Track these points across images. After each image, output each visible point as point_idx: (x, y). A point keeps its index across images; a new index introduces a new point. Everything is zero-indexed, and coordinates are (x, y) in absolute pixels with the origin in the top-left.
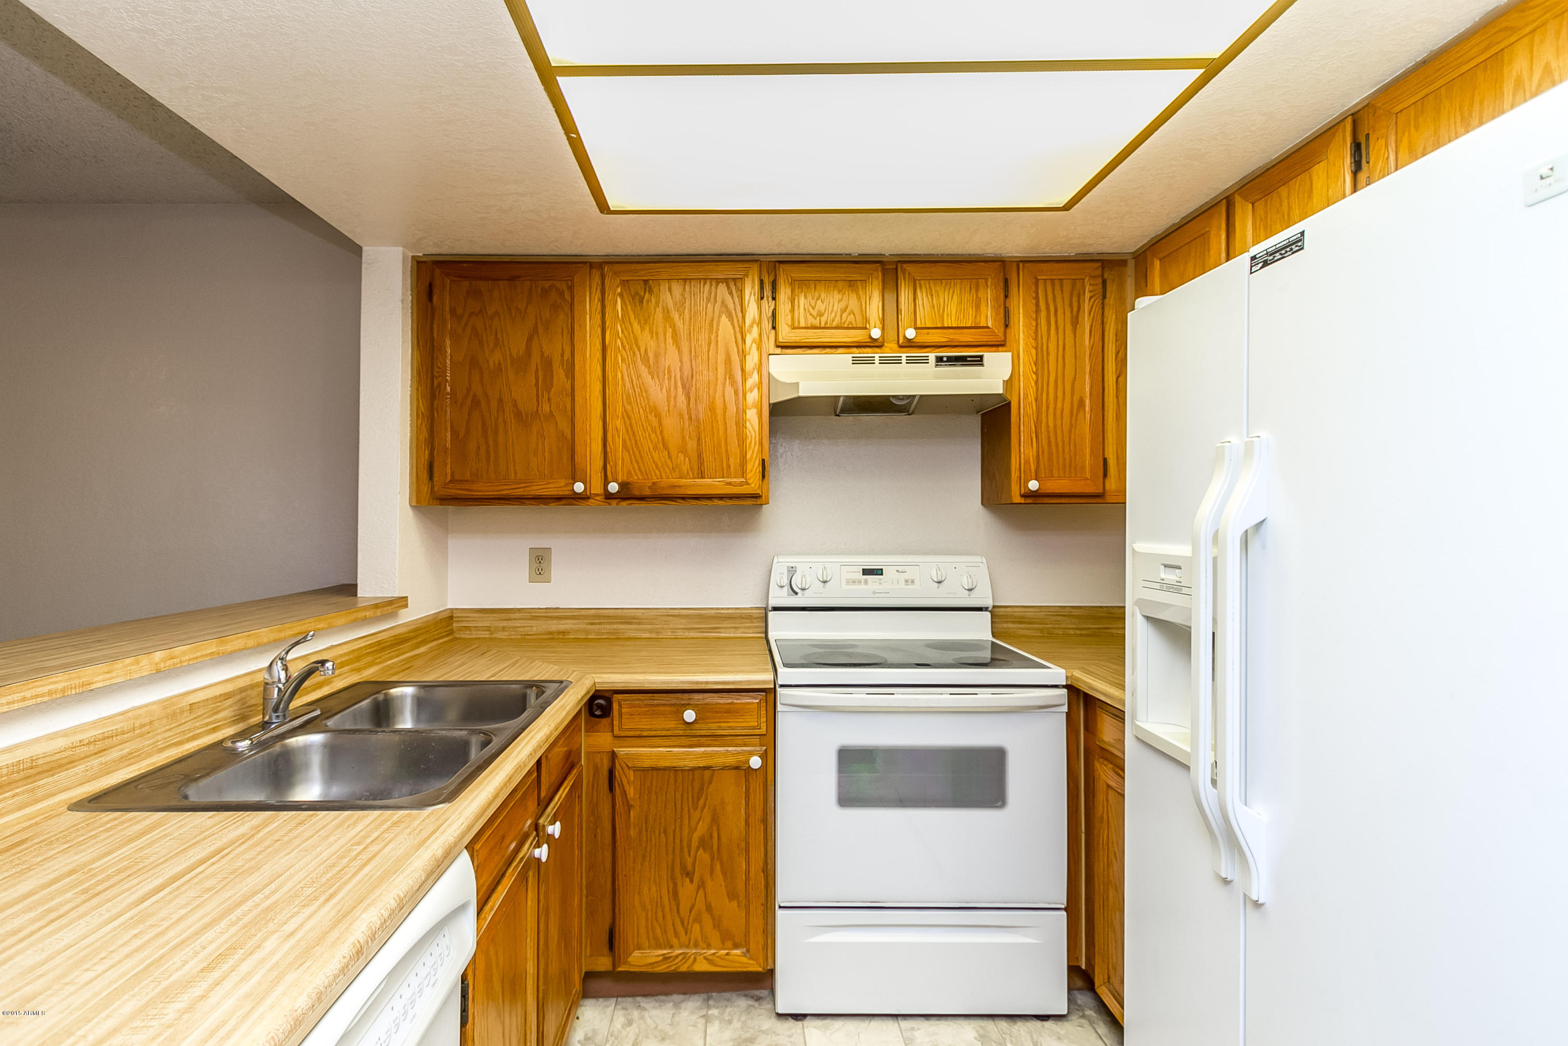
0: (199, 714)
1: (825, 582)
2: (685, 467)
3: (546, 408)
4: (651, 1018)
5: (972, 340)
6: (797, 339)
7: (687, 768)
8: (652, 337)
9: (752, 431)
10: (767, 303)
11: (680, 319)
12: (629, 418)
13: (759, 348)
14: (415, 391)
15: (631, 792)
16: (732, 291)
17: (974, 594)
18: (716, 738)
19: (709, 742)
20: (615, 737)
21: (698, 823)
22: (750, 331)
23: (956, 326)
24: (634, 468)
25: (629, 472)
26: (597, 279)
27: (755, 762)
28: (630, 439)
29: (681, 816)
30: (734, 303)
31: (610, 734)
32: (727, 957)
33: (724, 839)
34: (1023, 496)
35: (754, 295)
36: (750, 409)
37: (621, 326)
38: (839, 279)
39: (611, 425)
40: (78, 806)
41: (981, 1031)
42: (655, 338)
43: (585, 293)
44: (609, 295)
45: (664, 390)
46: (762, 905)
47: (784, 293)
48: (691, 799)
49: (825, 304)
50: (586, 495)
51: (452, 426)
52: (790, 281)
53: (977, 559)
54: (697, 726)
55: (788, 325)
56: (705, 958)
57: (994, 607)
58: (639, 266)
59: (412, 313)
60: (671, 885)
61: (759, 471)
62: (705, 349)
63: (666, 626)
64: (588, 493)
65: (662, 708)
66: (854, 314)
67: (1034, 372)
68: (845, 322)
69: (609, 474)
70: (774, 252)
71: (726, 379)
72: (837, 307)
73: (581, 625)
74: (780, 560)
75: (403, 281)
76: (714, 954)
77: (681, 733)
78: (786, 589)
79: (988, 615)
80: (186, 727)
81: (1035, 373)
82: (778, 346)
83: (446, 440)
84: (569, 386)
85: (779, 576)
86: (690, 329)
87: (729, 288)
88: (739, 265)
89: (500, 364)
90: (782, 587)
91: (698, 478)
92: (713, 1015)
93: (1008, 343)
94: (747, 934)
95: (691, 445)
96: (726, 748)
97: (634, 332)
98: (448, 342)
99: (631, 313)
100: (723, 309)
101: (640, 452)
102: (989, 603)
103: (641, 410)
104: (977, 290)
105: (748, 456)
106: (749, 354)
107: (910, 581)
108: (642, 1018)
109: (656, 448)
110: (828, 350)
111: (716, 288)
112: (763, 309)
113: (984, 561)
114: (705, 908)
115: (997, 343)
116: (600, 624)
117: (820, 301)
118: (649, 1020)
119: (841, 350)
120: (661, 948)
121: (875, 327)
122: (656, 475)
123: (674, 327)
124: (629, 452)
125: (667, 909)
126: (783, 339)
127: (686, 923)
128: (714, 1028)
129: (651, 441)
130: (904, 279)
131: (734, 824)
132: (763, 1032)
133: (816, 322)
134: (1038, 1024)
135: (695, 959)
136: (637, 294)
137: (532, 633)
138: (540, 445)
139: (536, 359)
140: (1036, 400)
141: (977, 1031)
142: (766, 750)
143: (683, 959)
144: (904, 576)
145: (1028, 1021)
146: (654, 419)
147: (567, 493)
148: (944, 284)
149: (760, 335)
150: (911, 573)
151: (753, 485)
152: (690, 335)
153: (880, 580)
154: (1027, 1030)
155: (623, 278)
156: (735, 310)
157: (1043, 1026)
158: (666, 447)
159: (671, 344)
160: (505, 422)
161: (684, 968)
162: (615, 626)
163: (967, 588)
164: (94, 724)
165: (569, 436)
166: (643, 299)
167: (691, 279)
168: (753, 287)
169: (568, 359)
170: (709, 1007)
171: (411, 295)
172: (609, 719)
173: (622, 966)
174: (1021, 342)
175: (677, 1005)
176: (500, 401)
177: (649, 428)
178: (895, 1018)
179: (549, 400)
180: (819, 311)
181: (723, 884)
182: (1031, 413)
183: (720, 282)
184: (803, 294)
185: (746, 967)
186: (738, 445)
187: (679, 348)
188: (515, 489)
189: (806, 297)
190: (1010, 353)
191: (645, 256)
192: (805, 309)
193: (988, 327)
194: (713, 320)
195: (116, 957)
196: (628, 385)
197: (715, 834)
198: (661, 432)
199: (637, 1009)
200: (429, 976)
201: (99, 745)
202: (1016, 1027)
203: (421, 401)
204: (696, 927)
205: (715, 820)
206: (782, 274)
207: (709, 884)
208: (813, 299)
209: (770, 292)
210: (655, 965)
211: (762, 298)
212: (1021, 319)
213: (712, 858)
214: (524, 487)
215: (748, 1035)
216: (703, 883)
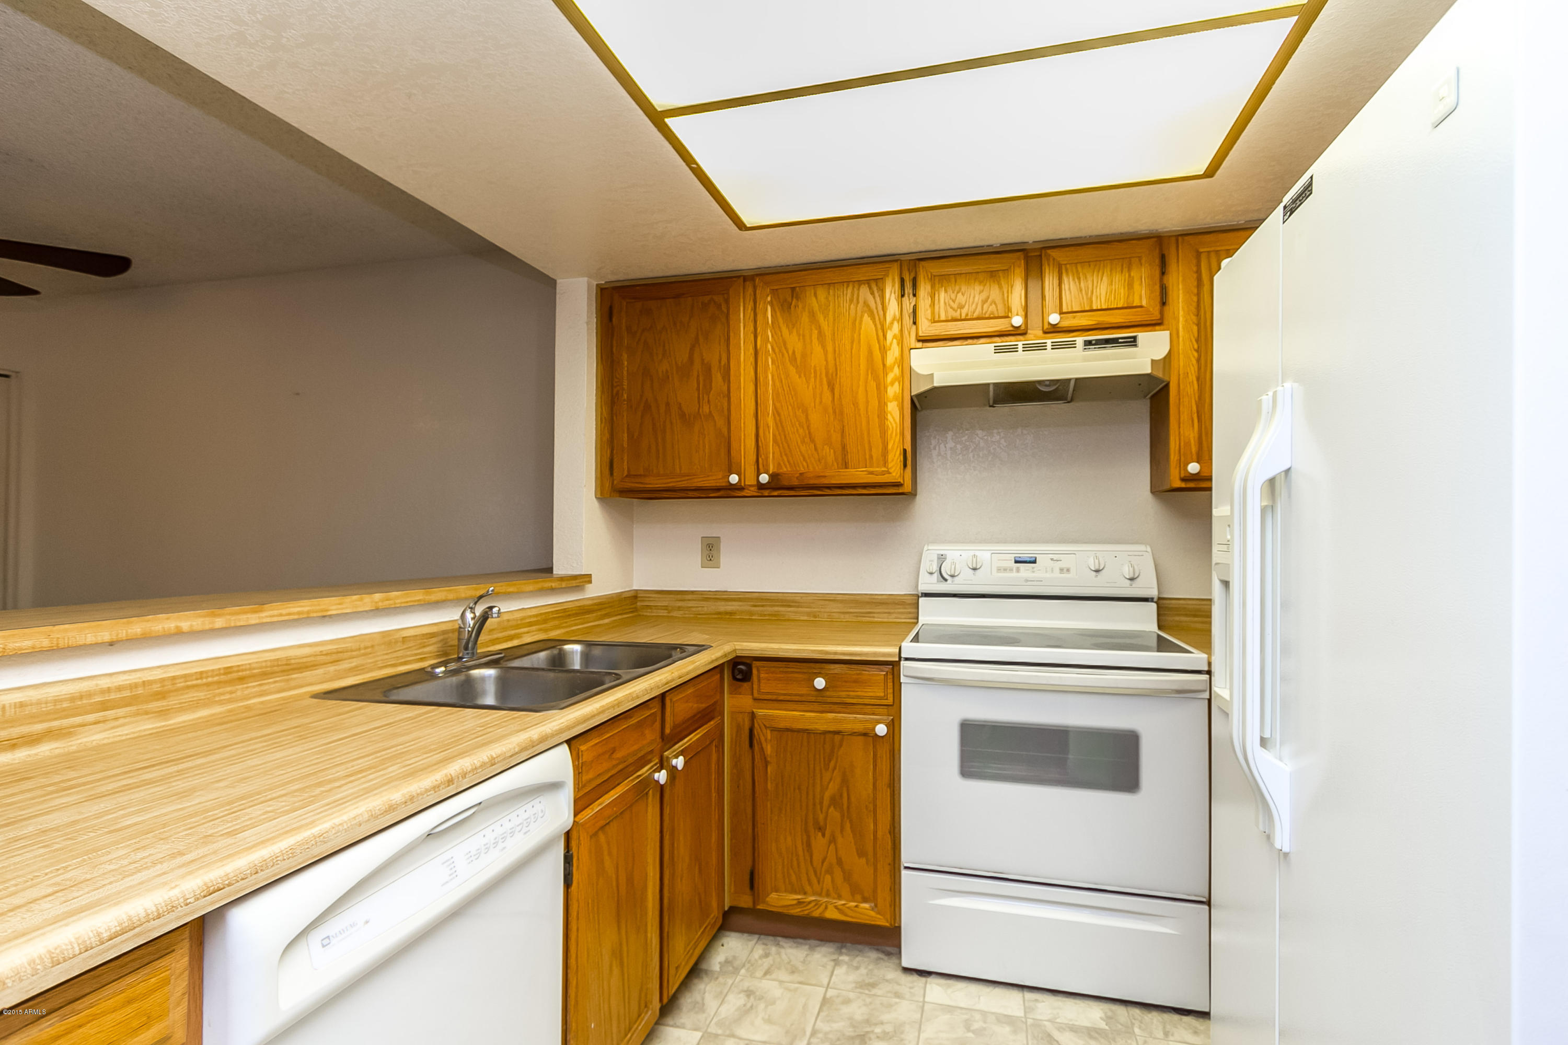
0: (410, 645)
1: (975, 569)
2: (831, 458)
3: (706, 409)
4: (786, 954)
5: (1123, 321)
6: (937, 332)
7: (819, 732)
8: (799, 339)
9: (893, 423)
10: (908, 301)
11: (824, 320)
12: (779, 415)
13: (901, 343)
14: (600, 400)
15: (769, 750)
16: (873, 292)
17: (1137, 583)
18: (845, 706)
19: (839, 709)
20: (755, 699)
21: (829, 783)
22: (890, 328)
23: (1106, 307)
24: (783, 460)
25: (779, 464)
26: (750, 291)
27: (881, 729)
28: (780, 434)
29: (814, 776)
30: (876, 303)
31: (751, 697)
32: (856, 909)
33: (853, 799)
34: (1183, 480)
35: (895, 293)
36: (891, 402)
37: (771, 331)
38: (979, 270)
39: (762, 422)
40: (316, 696)
41: (1110, 1014)
42: (802, 340)
43: (739, 302)
44: (759, 305)
45: (811, 387)
46: (889, 864)
47: (924, 289)
48: (822, 760)
49: (965, 297)
50: (741, 486)
51: (628, 429)
52: (930, 277)
53: (1142, 548)
54: (828, 693)
55: (927, 319)
56: (836, 907)
57: (1159, 598)
58: (785, 276)
59: (597, 333)
60: (805, 837)
61: (900, 461)
62: (848, 347)
63: (822, 610)
64: (743, 484)
65: (796, 675)
66: (995, 304)
67: (1195, 350)
68: (986, 312)
69: (761, 466)
70: (914, 250)
71: (868, 375)
72: (978, 298)
73: (746, 607)
74: (930, 548)
75: (588, 306)
76: (844, 905)
77: (813, 699)
78: (936, 576)
79: (1153, 606)
80: (399, 654)
81: (1197, 351)
82: (919, 341)
83: (623, 441)
84: (725, 388)
85: (929, 562)
86: (834, 330)
87: (870, 288)
88: (881, 266)
89: (667, 371)
90: (931, 573)
91: (842, 469)
92: (842, 960)
93: (1166, 322)
94: (875, 891)
95: (836, 437)
96: (855, 716)
97: (783, 336)
98: (625, 356)
99: (781, 320)
100: (865, 309)
101: (789, 446)
102: (1154, 593)
103: (790, 408)
104: (1129, 270)
105: (890, 447)
106: (890, 349)
107: (1065, 570)
108: (779, 953)
109: (803, 442)
110: (970, 341)
111: (859, 289)
112: (904, 306)
113: (1149, 549)
114: (835, 861)
115: (1153, 322)
116: (763, 606)
117: (960, 294)
118: (784, 956)
119: (982, 340)
120: (796, 893)
121: (1017, 315)
122: (804, 467)
123: (819, 328)
124: (779, 447)
125: (801, 858)
126: (923, 333)
127: (818, 872)
128: (840, 971)
129: (799, 435)
130: (1049, 265)
131: (863, 785)
132: (887, 981)
133: (956, 315)
134: (1176, 1017)
135: (826, 908)
136: (785, 300)
137: (703, 613)
138: (701, 442)
139: (697, 366)
140: (1198, 379)
141: (1105, 1013)
142: (893, 719)
143: (815, 905)
144: (1058, 565)
145: (1164, 1012)
146: (802, 415)
147: (724, 484)
148: (1092, 266)
149: (901, 331)
150: (1067, 561)
151: (894, 474)
152: (834, 335)
153: (1033, 568)
154: (1161, 1020)
155: (772, 288)
156: (877, 308)
157: (1181, 1020)
158: (812, 440)
159: (817, 345)
160: (671, 423)
161: (816, 914)
162: (776, 609)
163: (1128, 577)
164: (332, 642)
165: (726, 433)
166: (791, 304)
167: (834, 283)
168: (893, 286)
169: (725, 364)
170: (841, 954)
171: (596, 317)
172: (749, 683)
173: (761, 905)
174: (1181, 319)
175: (812, 948)
176: (668, 404)
177: (797, 423)
178: (1020, 989)
179: (709, 401)
180: (959, 303)
181: (853, 841)
182: (1192, 392)
183: (861, 284)
184: (943, 288)
185: (874, 921)
186: (881, 437)
187: (824, 347)
188: (680, 481)
189: (946, 291)
190: (1168, 332)
191: (793, 265)
192: (945, 303)
193: (1141, 307)
194: (855, 320)
195: (301, 766)
196: (778, 384)
197: (845, 795)
198: (808, 427)
199: (776, 946)
200: (521, 826)
201: (334, 657)
202: (1150, 1016)
203: (604, 408)
204: (828, 878)
205: (845, 781)
206: (921, 271)
207: (840, 840)
208: (953, 292)
209: (911, 289)
210: (791, 908)
211: (903, 296)
212: (1181, 296)
213: (843, 816)
214: (688, 480)
215: (871, 981)
216: (834, 838)
